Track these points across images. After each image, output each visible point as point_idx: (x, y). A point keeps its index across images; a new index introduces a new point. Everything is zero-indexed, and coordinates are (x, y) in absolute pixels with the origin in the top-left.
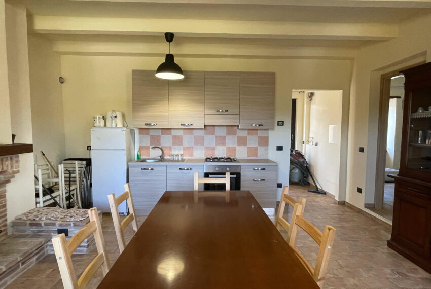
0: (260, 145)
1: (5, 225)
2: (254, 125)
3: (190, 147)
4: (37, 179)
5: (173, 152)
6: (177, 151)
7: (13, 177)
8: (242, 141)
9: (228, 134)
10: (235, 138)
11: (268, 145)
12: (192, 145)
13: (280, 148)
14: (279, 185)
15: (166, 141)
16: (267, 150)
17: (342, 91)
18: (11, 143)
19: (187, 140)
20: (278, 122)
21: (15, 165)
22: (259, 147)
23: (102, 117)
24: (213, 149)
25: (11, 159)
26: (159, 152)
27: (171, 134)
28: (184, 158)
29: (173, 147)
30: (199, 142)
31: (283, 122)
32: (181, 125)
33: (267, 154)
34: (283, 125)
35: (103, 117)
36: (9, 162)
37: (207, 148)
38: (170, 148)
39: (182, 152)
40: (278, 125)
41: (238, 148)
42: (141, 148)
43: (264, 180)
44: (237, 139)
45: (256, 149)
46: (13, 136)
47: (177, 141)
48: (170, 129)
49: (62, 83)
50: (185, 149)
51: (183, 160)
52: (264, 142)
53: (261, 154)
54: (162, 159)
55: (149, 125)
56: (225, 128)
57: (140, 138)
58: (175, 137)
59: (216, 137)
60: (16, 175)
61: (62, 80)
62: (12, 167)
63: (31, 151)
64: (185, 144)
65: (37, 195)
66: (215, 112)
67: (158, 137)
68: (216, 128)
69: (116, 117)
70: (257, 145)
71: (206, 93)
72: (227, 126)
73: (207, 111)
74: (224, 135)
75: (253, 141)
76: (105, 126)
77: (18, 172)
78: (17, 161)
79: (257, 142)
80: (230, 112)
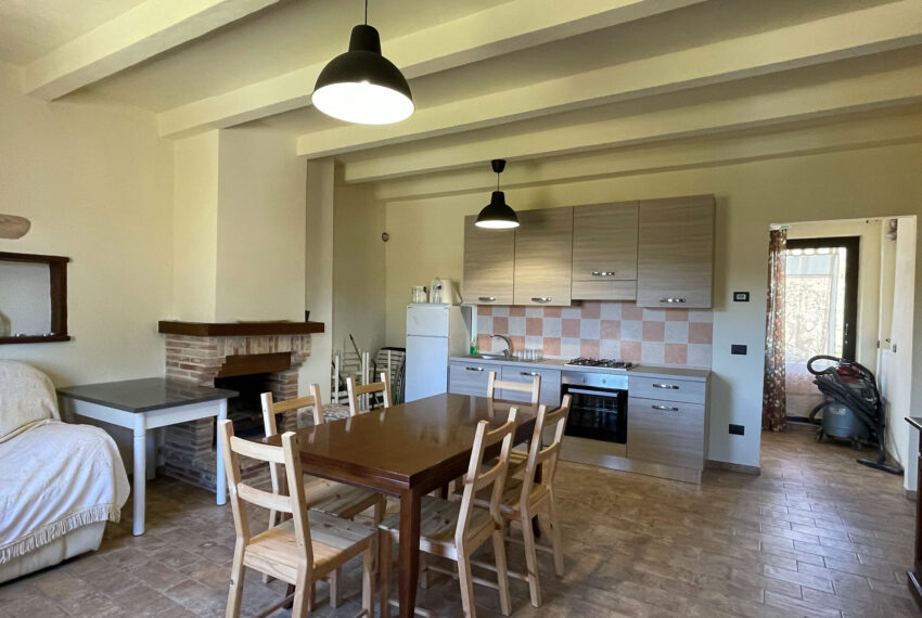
0: (691, 340)
1: (295, 416)
2: (670, 300)
3: (555, 339)
4: (333, 364)
5: (528, 346)
6: (534, 346)
7: (304, 360)
8: (654, 332)
9: (625, 317)
10: (638, 325)
11: (710, 342)
12: (559, 335)
13: (739, 350)
14: (737, 430)
15: (516, 327)
16: (710, 351)
17: (915, 217)
18: (303, 320)
19: (551, 326)
20: (736, 294)
21: (306, 346)
22: (690, 346)
23: (422, 288)
24: (596, 344)
25: (302, 339)
26: (504, 345)
27: (524, 315)
28: (545, 357)
29: (527, 338)
30: (570, 330)
31: (747, 294)
32: (533, 299)
33: (710, 360)
34: (747, 300)
35: (425, 288)
36: (299, 342)
37: (584, 342)
38: (523, 339)
39: (541, 347)
40: (735, 300)
41: (646, 345)
42: (479, 337)
43: (676, 409)
44: (644, 327)
45: (684, 349)
46: (307, 313)
47: (534, 327)
48: (524, 307)
49: (385, 241)
50: (546, 341)
51: (541, 360)
52: (704, 334)
53: (694, 358)
54: (508, 356)
55: (488, 299)
56: (620, 305)
57: (479, 321)
58: (530, 321)
59: (603, 322)
60: (308, 358)
61: (385, 237)
62: (302, 348)
63: (322, 330)
64: (547, 332)
65: (333, 389)
66: (591, 277)
67: (505, 321)
68: (602, 305)
69: (440, 287)
70: (685, 341)
71: (575, 243)
72: (623, 302)
73: (575, 276)
74: (617, 319)
75: (677, 331)
76: (428, 301)
77: (308, 355)
78: (308, 342)
79: (686, 336)
80: (619, 275)
